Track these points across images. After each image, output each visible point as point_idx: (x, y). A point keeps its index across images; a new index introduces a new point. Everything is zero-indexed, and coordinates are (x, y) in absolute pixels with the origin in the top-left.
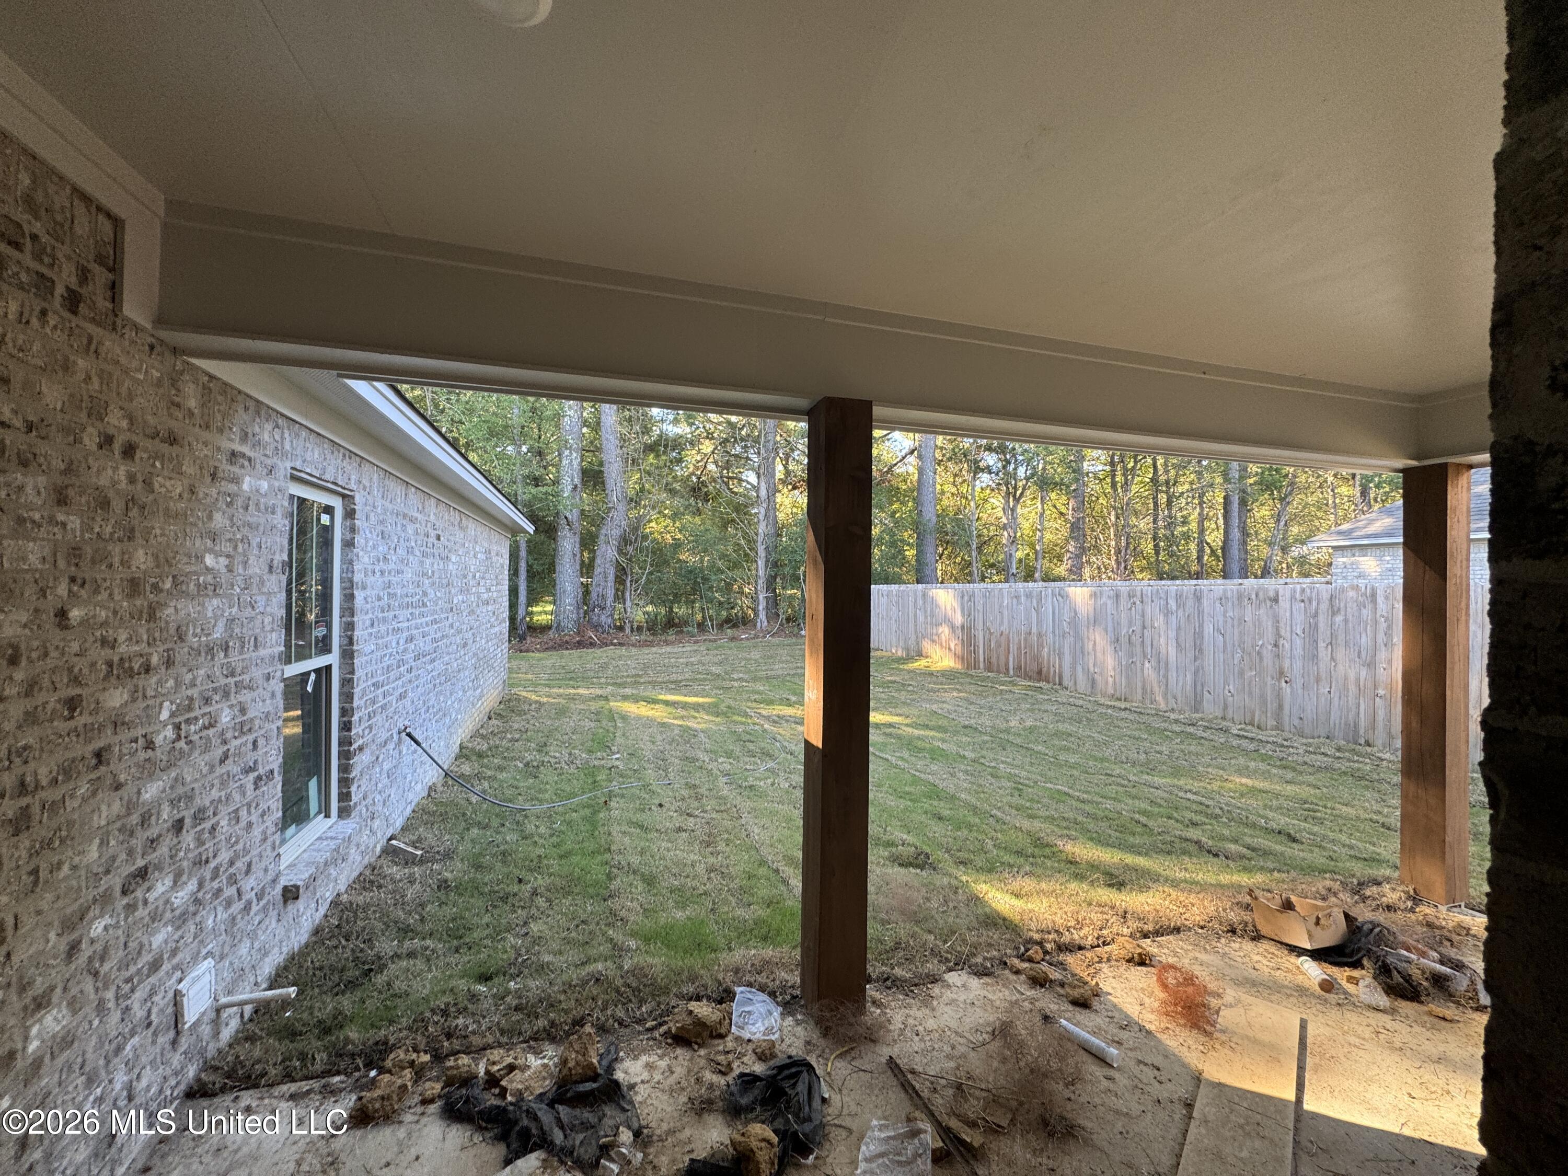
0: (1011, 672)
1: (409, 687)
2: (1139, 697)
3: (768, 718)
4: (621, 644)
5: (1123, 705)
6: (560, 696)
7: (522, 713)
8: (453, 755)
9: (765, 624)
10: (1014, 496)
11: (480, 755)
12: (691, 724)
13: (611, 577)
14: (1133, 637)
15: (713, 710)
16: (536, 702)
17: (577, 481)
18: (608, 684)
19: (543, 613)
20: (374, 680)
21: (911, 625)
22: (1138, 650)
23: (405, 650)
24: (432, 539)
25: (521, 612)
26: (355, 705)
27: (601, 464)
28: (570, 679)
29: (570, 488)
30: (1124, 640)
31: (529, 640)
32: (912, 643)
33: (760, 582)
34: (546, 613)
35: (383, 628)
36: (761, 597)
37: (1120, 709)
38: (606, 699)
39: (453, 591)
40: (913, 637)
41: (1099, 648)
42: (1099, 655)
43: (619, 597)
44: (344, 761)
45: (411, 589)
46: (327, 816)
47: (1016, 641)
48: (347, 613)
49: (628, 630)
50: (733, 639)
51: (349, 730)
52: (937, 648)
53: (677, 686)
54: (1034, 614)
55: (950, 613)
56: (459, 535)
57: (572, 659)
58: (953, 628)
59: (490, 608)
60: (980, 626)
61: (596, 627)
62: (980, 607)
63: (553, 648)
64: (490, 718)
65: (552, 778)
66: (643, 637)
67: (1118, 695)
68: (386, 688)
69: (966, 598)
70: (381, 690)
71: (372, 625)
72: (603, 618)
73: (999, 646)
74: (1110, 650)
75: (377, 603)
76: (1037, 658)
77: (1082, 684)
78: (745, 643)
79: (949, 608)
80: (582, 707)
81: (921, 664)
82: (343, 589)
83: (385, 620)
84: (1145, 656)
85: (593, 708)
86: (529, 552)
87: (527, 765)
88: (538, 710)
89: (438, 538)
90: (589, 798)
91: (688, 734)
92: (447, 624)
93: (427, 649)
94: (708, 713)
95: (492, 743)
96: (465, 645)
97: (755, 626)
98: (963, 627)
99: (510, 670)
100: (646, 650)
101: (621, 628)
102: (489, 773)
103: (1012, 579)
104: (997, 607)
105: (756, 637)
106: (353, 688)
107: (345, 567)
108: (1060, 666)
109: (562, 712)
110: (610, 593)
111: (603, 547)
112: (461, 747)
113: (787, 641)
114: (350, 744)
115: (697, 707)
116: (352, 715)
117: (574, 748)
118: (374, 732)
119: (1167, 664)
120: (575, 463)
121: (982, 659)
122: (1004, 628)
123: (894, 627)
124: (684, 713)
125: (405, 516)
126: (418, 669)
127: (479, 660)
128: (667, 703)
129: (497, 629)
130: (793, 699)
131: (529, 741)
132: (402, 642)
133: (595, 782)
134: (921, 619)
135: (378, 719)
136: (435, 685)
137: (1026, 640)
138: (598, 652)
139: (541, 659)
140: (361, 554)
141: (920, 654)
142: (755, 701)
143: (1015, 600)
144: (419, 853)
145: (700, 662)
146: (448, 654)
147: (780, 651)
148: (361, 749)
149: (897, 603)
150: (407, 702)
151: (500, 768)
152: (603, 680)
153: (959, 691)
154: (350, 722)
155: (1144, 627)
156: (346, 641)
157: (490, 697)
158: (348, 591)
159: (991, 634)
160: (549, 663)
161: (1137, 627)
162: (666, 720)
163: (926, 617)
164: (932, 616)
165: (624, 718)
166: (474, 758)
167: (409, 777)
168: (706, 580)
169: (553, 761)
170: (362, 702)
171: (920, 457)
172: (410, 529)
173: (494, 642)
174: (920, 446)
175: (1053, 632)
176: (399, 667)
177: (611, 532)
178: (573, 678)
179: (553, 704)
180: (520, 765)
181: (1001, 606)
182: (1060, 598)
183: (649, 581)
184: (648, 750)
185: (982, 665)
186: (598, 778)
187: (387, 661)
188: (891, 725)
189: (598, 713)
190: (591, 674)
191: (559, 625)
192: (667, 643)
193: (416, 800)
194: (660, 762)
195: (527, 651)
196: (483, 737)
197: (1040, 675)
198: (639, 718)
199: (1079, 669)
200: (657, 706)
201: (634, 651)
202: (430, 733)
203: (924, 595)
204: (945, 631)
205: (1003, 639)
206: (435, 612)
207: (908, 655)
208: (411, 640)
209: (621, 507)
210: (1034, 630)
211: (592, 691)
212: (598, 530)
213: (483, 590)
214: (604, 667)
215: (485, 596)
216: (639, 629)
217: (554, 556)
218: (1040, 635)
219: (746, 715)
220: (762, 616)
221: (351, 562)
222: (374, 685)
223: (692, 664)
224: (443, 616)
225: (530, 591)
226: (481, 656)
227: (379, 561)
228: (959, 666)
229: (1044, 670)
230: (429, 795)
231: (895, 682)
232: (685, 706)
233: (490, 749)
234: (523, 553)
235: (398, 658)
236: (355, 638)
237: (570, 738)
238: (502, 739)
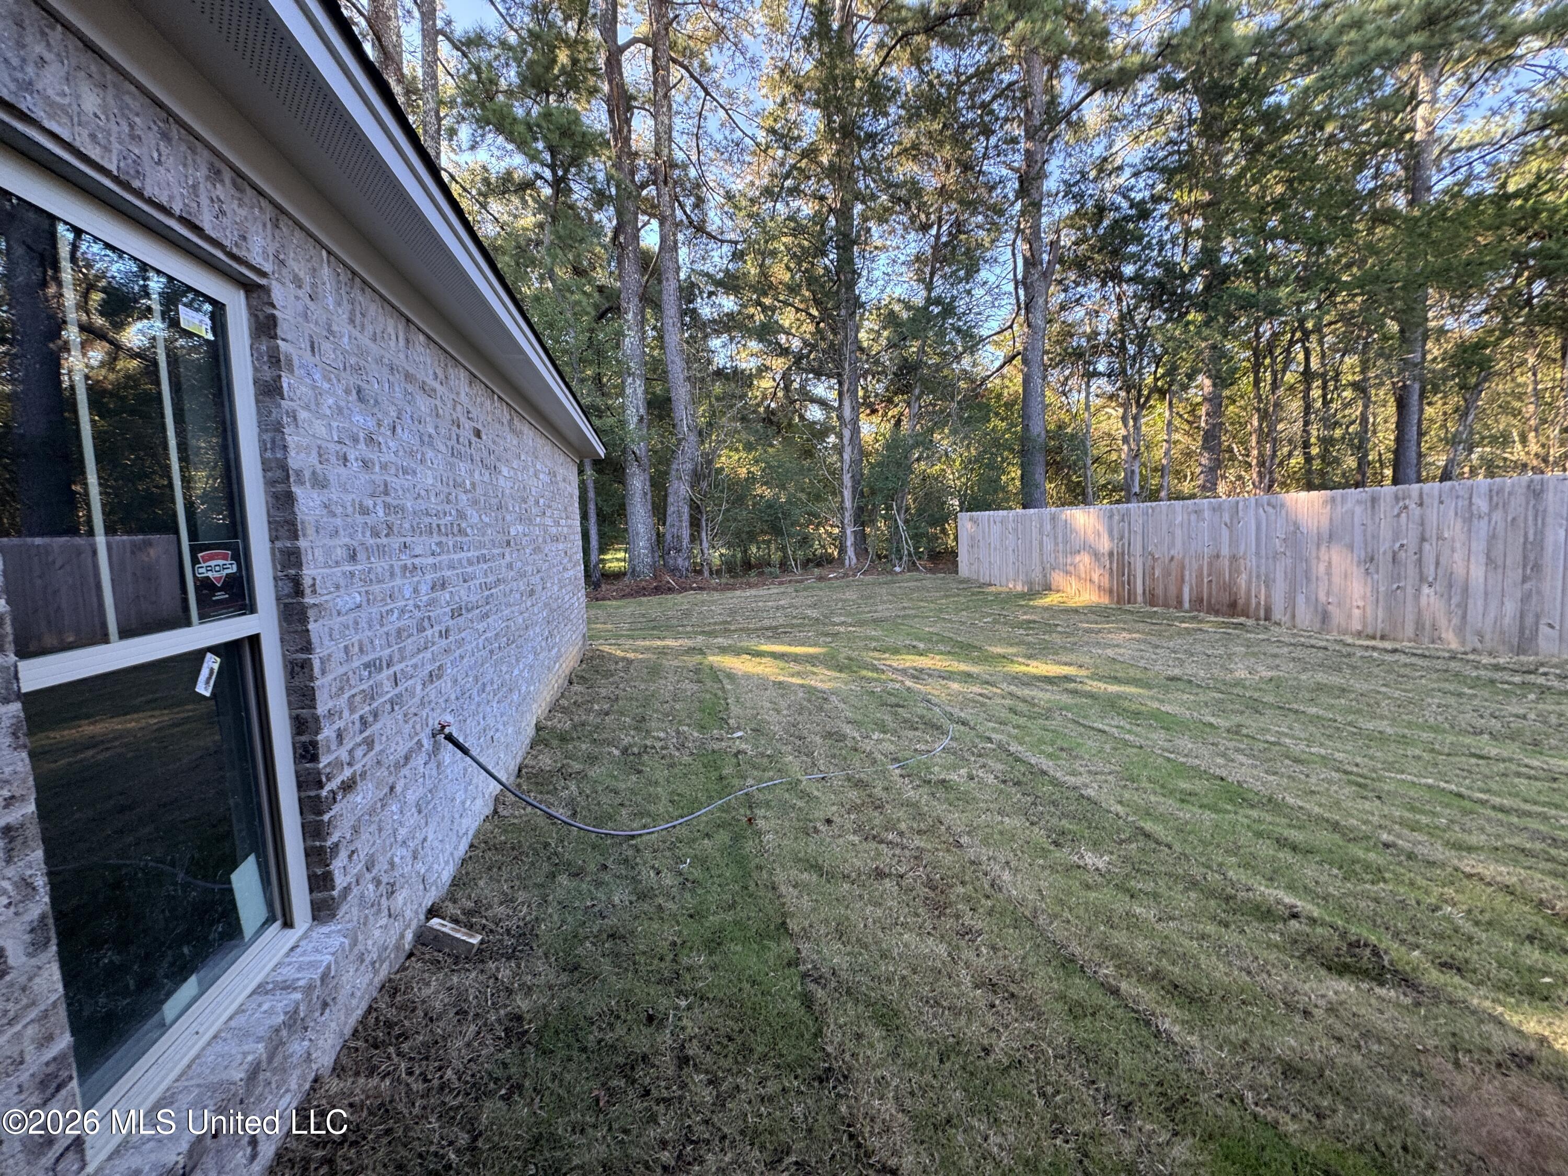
0: (1187, 605)
1: (447, 660)
2: (1410, 630)
3: (904, 672)
4: (700, 589)
5: (1388, 645)
6: (648, 649)
7: (609, 674)
8: (528, 741)
9: (854, 561)
10: (1138, 402)
11: (564, 738)
12: (812, 682)
13: (686, 517)
14: (1402, 554)
15: (831, 661)
16: (624, 659)
17: (642, 411)
18: (696, 633)
19: (615, 560)
20: (366, 659)
21: (1035, 555)
22: (1412, 571)
23: (431, 603)
24: (466, 433)
25: (594, 557)
26: (321, 710)
27: (668, 391)
28: (654, 628)
29: (635, 419)
30: (1384, 560)
31: (604, 587)
32: (1037, 576)
33: (847, 514)
34: (618, 560)
35: (380, 565)
36: (849, 532)
37: (1386, 651)
38: (701, 652)
39: (508, 518)
40: (1038, 569)
41: (1336, 571)
42: (1336, 579)
43: (695, 538)
44: (311, 817)
45: (434, 503)
46: (288, 924)
47: (1195, 566)
48: (283, 532)
49: (706, 574)
50: (821, 579)
51: (314, 758)
52: (1073, 581)
53: (775, 633)
54: (1225, 532)
55: (1091, 538)
56: (514, 441)
57: (652, 606)
58: (1096, 555)
59: (561, 546)
60: (1137, 549)
61: (674, 571)
62: (1137, 527)
63: (630, 595)
64: (571, 683)
65: (661, 774)
66: (724, 581)
67: (1370, 631)
68: (397, 668)
69: (1116, 518)
70: (386, 673)
71: (353, 557)
72: (680, 561)
73: (1167, 573)
74: (1357, 573)
75: (360, 519)
76: (1229, 587)
77: (1305, 616)
78: (836, 583)
79: (1089, 532)
80: (676, 663)
81: (1051, 599)
82: (270, 483)
83: (381, 550)
84: (1422, 578)
85: (690, 665)
86: (598, 494)
87: (625, 751)
88: (626, 670)
89: (478, 434)
90: (721, 809)
91: (817, 698)
92: (503, 563)
93: (473, 598)
94: (829, 668)
95: (576, 718)
96: (532, 593)
97: (843, 564)
98: (1111, 554)
99: (589, 621)
100: (729, 594)
101: (700, 573)
102: (577, 766)
103: (1134, 499)
104: (1165, 527)
105: (846, 575)
106: (312, 678)
107: (267, 437)
108: (1268, 596)
109: (655, 671)
110: (686, 533)
111: (676, 484)
112: (539, 728)
113: (882, 579)
114: (320, 785)
115: (811, 660)
116: (318, 731)
117: (680, 723)
118: (377, 748)
119: (1466, 590)
120: (640, 391)
121: (1139, 590)
122: (1177, 552)
123: (1011, 559)
124: (798, 668)
125: (408, 377)
126: (460, 631)
127: (552, 611)
128: (774, 656)
129: (571, 573)
130: (921, 646)
131: (622, 714)
132: (424, 588)
133: (721, 778)
134: (1049, 545)
135: (386, 725)
136: (491, 652)
137: (1210, 564)
138: (679, 598)
139: (619, 607)
140: (303, 415)
141: (1048, 588)
142: (875, 649)
143: (1193, 517)
144: (475, 940)
145: (791, 606)
146: (508, 605)
147: (877, 589)
148: (348, 787)
149: (1016, 530)
150: (445, 684)
151: (592, 759)
152: (689, 629)
153: (1129, 631)
154: (314, 744)
155: (1423, 539)
156: (288, 588)
157: (569, 660)
158: (280, 488)
159: (1154, 559)
160: (628, 611)
161: (1410, 541)
162: (781, 678)
163: (1056, 544)
164: (1066, 542)
165: (731, 676)
166: (555, 743)
167: (460, 795)
168: (786, 515)
169: (658, 745)
170: (343, 701)
171: (1025, 362)
172: (423, 404)
173: (569, 588)
174: (1025, 349)
175: (1258, 554)
176: (421, 629)
177: (683, 465)
178: (657, 627)
179: (641, 661)
180: (616, 752)
181: (1171, 524)
182: (1270, 510)
183: (726, 520)
184: (776, 724)
185: (1140, 598)
186: (725, 772)
187: (394, 622)
188: (1067, 678)
189: (697, 671)
190: (674, 622)
191: (634, 570)
192: (750, 586)
193: (474, 826)
194: (798, 742)
195: (603, 599)
196: (564, 710)
197: (1233, 608)
198: (748, 677)
199: (1301, 600)
200: (764, 660)
201: (716, 595)
202: (491, 721)
203: (1053, 518)
204: (1084, 560)
205: (1174, 565)
206: (482, 545)
207: (1030, 589)
208: (443, 586)
209: (693, 438)
210: (1225, 551)
211: (680, 642)
212: (668, 466)
213: (549, 522)
214: (687, 614)
215: (554, 530)
216: (719, 572)
217: (624, 497)
218: (1234, 558)
219: (875, 669)
220: (851, 552)
221: (278, 428)
222: (367, 666)
223: (783, 608)
224: (496, 551)
225: (601, 535)
226: (554, 606)
227: (356, 440)
228: (1105, 600)
229: (1241, 602)
230: (495, 812)
231: (1034, 622)
232: (796, 658)
233: (575, 727)
234: (591, 494)
235: (418, 614)
236: (307, 582)
237: (672, 708)
238: (589, 711)
